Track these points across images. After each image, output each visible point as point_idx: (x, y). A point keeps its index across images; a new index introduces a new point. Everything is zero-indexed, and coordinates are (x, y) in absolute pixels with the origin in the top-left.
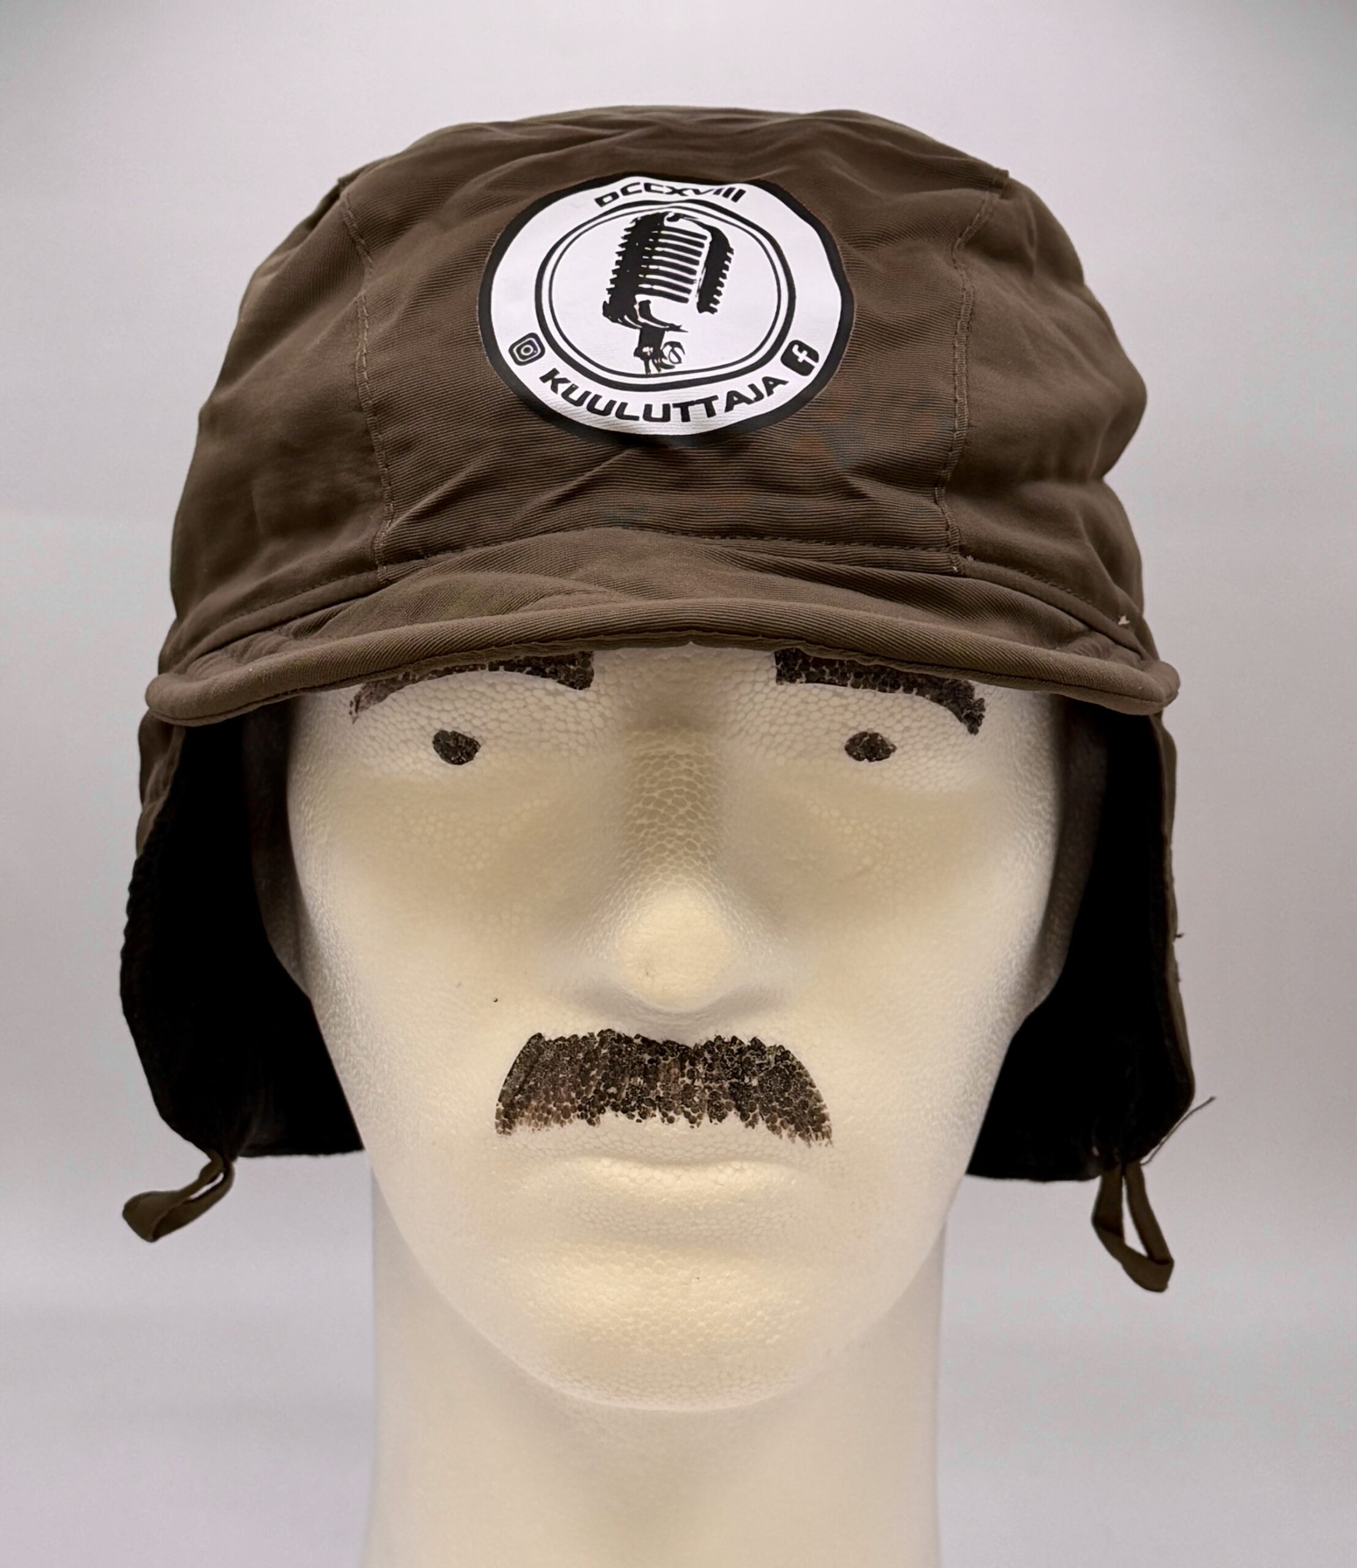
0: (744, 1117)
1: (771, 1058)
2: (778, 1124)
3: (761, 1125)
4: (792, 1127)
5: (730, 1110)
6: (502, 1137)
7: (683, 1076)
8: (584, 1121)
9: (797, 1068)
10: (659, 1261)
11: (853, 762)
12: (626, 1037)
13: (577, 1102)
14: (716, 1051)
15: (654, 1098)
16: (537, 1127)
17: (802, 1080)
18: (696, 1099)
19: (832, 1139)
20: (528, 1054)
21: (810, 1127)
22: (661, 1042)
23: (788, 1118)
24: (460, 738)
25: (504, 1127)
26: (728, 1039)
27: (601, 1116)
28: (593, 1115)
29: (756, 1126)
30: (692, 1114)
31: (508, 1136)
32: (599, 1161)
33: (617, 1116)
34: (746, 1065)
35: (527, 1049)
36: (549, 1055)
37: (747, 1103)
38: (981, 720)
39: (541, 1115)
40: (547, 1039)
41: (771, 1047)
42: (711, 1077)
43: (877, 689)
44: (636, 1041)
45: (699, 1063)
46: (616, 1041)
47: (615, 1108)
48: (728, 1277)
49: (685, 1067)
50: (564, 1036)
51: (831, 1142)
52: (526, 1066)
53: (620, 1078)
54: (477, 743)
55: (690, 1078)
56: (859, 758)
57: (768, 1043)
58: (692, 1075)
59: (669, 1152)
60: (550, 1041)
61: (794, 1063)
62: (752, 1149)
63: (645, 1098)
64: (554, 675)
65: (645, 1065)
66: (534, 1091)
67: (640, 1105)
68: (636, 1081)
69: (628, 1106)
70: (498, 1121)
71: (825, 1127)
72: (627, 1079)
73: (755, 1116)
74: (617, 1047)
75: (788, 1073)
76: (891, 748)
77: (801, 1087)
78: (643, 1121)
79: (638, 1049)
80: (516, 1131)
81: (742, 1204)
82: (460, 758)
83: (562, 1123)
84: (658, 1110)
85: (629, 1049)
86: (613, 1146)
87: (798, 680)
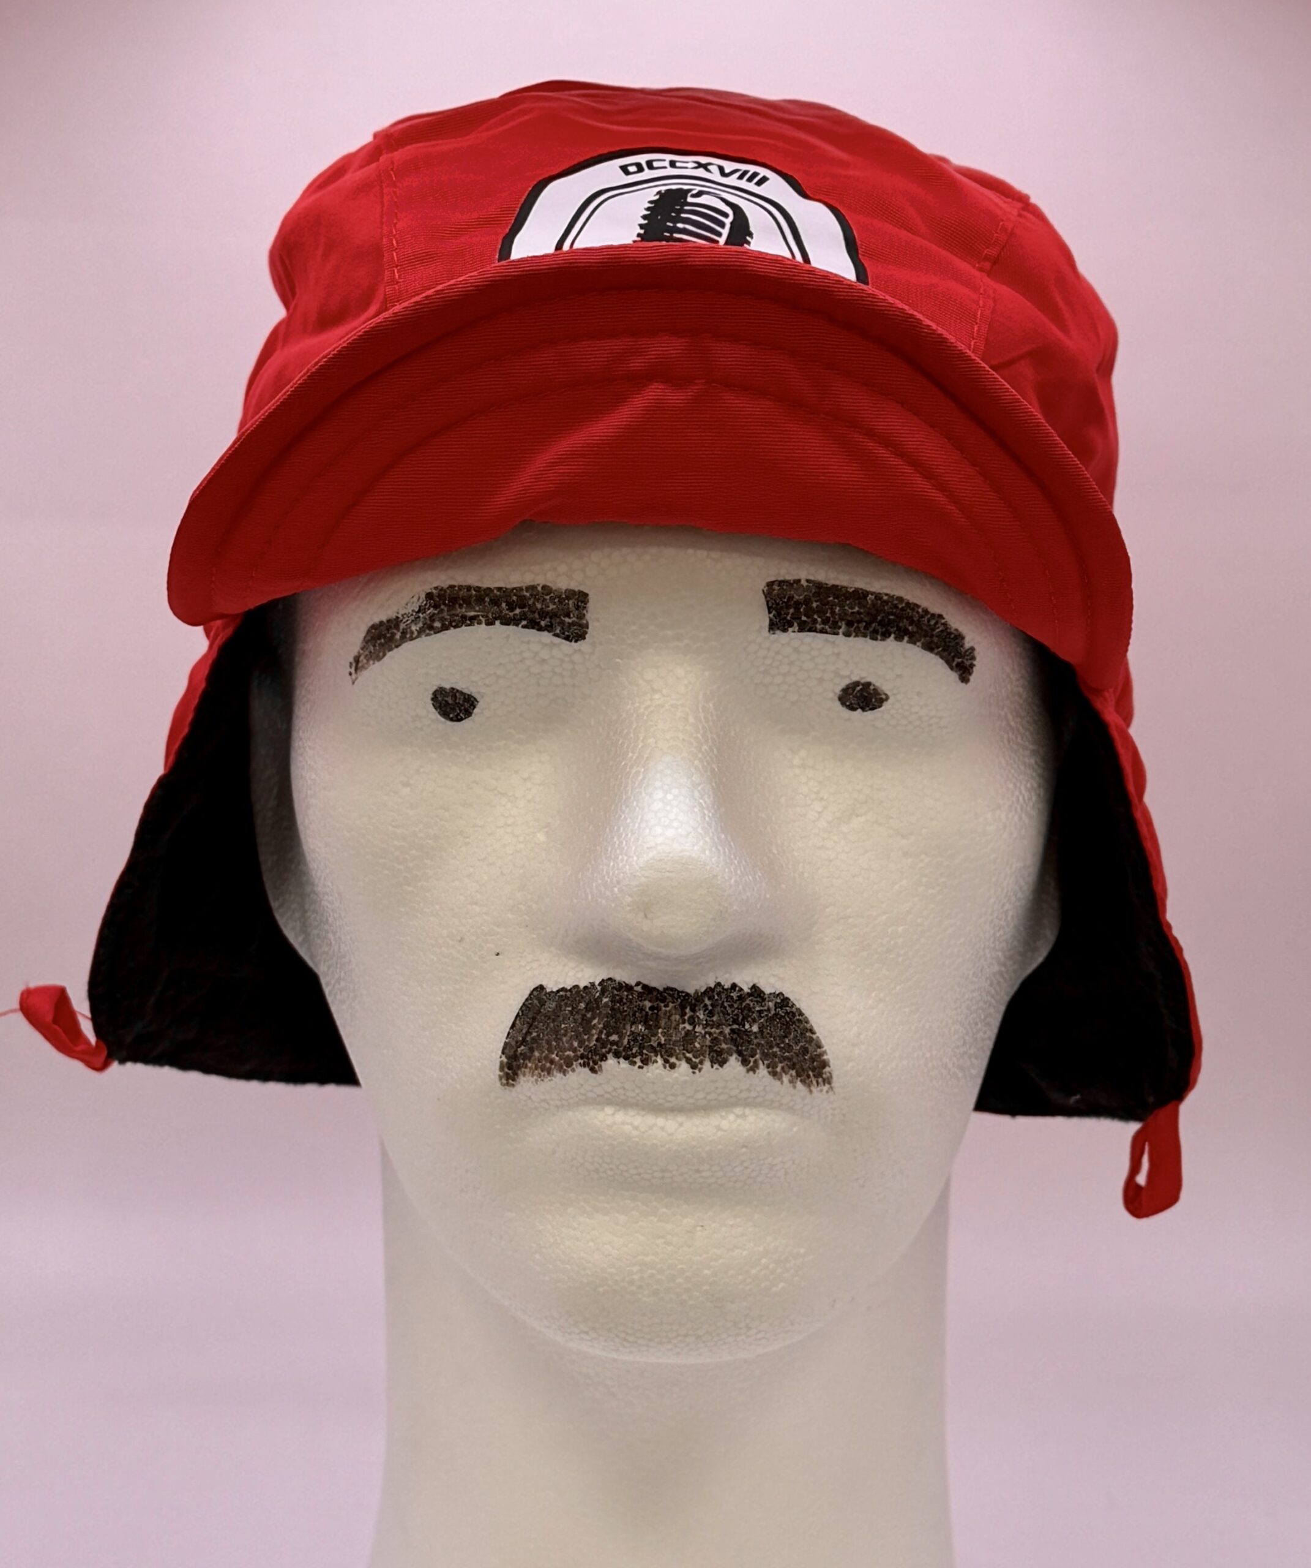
0: (745, 1062)
1: (771, 1004)
2: (779, 1069)
3: (763, 1071)
4: (793, 1073)
5: (731, 1055)
6: (505, 1089)
7: (684, 1023)
8: (587, 1070)
9: (797, 1014)
10: (664, 1210)
11: (846, 713)
12: (627, 985)
13: (580, 1051)
14: (716, 997)
15: (655, 1045)
16: (540, 1077)
17: (802, 1026)
18: (697, 1045)
19: (833, 1085)
20: (530, 1006)
21: (811, 1073)
22: (661, 989)
23: (789, 1063)
24: (457, 694)
25: (507, 1079)
26: (727, 985)
27: (603, 1063)
28: (595, 1063)
29: (757, 1071)
30: (694, 1060)
31: (511, 1088)
32: (603, 1110)
33: (619, 1062)
34: (746, 1012)
35: (530, 1002)
36: (551, 1005)
37: (748, 1049)
38: (972, 668)
39: (544, 1065)
40: (548, 990)
41: (771, 994)
42: (711, 1023)
43: (868, 637)
44: (636, 988)
45: (700, 1010)
46: (616, 989)
47: (617, 1055)
48: (732, 1226)
49: (685, 1014)
50: (566, 987)
51: (832, 1088)
52: (528, 1018)
53: (622, 1025)
54: (475, 699)
55: (690, 1024)
56: (852, 708)
57: (768, 990)
58: (693, 1021)
59: (670, 1098)
60: (552, 992)
61: (794, 1010)
62: (753, 1094)
63: (646, 1044)
64: (549, 628)
65: (647, 1013)
66: (537, 1043)
67: (642, 1052)
68: (638, 1028)
69: (630, 1053)
70: (501, 1074)
71: (826, 1074)
72: (628, 1027)
73: (756, 1062)
74: (617, 995)
75: (788, 1019)
76: (884, 697)
77: (801, 1033)
78: (645, 1067)
79: (638, 997)
80: (519, 1083)
81: (744, 1150)
82: (458, 714)
83: (565, 1073)
84: (659, 1056)
85: (631, 997)
86: (614, 1094)
87: (790, 629)
